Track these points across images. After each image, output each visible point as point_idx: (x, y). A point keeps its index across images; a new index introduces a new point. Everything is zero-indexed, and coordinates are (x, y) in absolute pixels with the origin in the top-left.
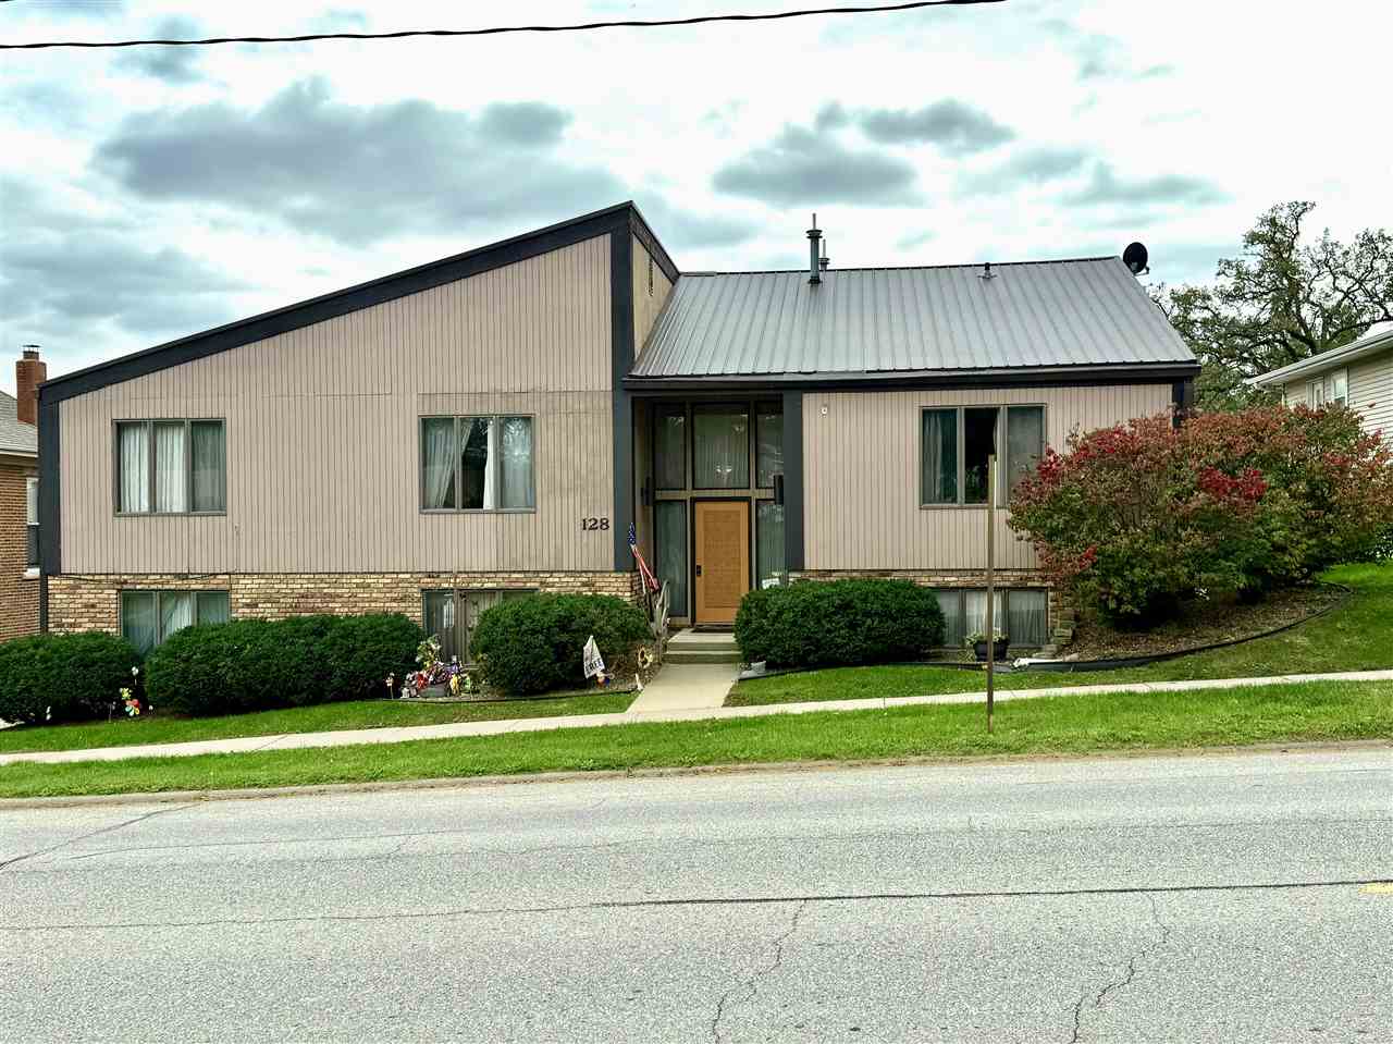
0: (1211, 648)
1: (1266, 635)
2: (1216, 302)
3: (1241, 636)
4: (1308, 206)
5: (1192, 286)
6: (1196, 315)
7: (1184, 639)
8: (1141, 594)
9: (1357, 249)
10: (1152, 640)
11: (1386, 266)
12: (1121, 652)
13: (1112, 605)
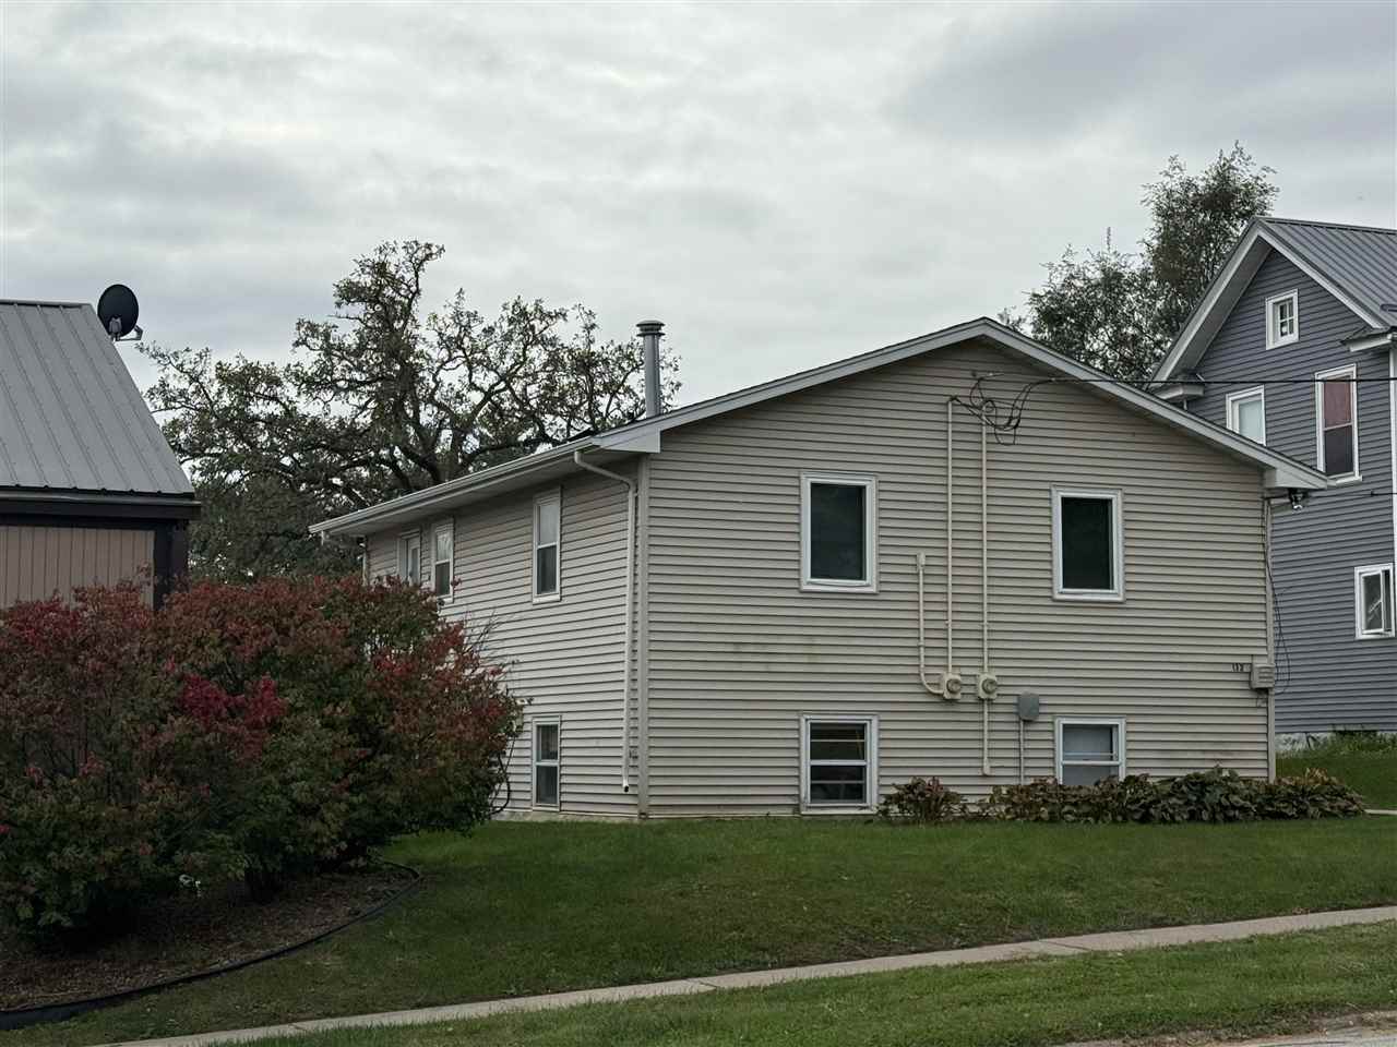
0: (189, 980)
1: (278, 955)
2: (290, 390)
3: (238, 958)
4: (434, 250)
5: (252, 359)
6: (259, 408)
7: (149, 967)
8: (74, 892)
9: (506, 327)
10: (93, 971)
11: (545, 357)
12: (37, 996)
13: (26, 912)
